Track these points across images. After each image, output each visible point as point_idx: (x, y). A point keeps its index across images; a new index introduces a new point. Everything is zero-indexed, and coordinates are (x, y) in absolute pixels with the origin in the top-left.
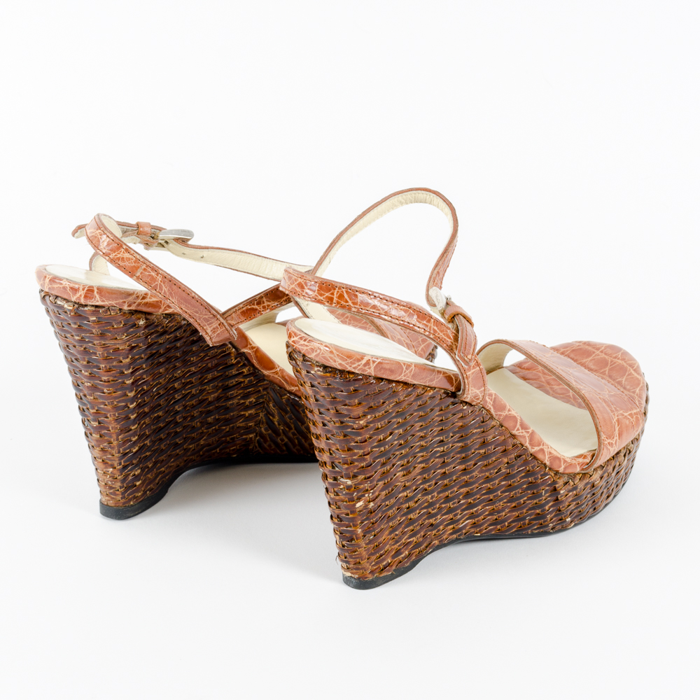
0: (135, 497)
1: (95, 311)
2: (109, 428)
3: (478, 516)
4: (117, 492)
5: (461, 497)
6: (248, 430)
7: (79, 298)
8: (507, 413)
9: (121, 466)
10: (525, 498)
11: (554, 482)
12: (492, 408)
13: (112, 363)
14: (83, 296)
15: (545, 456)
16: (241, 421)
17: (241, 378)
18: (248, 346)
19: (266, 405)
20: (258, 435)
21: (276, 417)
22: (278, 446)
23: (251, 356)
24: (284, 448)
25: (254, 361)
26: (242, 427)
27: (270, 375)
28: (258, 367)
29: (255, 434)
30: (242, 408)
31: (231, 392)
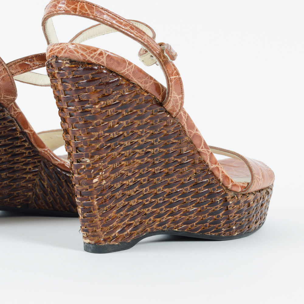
3: (177, 214)
5: (165, 196)
6: (28, 189)
8: (195, 132)
10: (207, 205)
11: (226, 194)
12: (186, 124)
15: (219, 172)
16: (23, 181)
17: (23, 149)
18: (29, 129)
19: (39, 172)
20: (34, 194)
21: (46, 182)
22: (47, 203)
23: (30, 136)
24: (51, 205)
25: (32, 140)
26: (24, 186)
27: (42, 152)
28: (35, 145)
29: (32, 193)
30: (24, 172)
31: (17, 158)
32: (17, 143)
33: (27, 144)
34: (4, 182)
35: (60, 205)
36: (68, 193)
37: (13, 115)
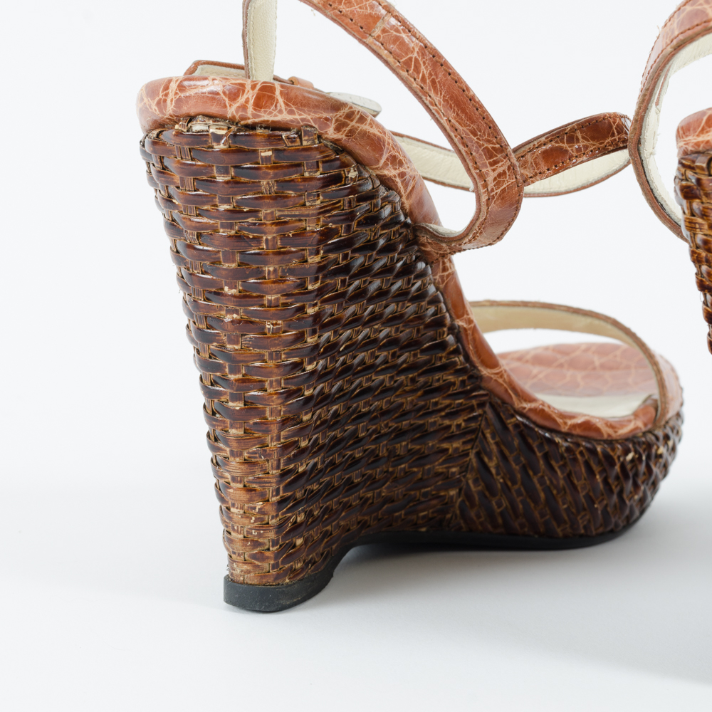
0: (292, 570)
1: (270, 136)
2: (264, 412)
4: (267, 554)
6: (449, 481)
7: (244, 107)
9: (278, 497)
13: (290, 261)
14: (252, 102)
16: (441, 461)
17: (451, 374)
18: (465, 316)
19: (480, 434)
20: (463, 492)
21: (495, 458)
22: (491, 515)
23: (467, 335)
24: (500, 521)
25: (471, 348)
26: (442, 473)
27: (491, 378)
28: (474, 359)
29: (457, 490)
30: (446, 435)
31: (434, 400)
32: (441, 358)
33: (460, 359)
34: (399, 467)
35: (524, 520)
36: (549, 488)
37: (439, 281)
